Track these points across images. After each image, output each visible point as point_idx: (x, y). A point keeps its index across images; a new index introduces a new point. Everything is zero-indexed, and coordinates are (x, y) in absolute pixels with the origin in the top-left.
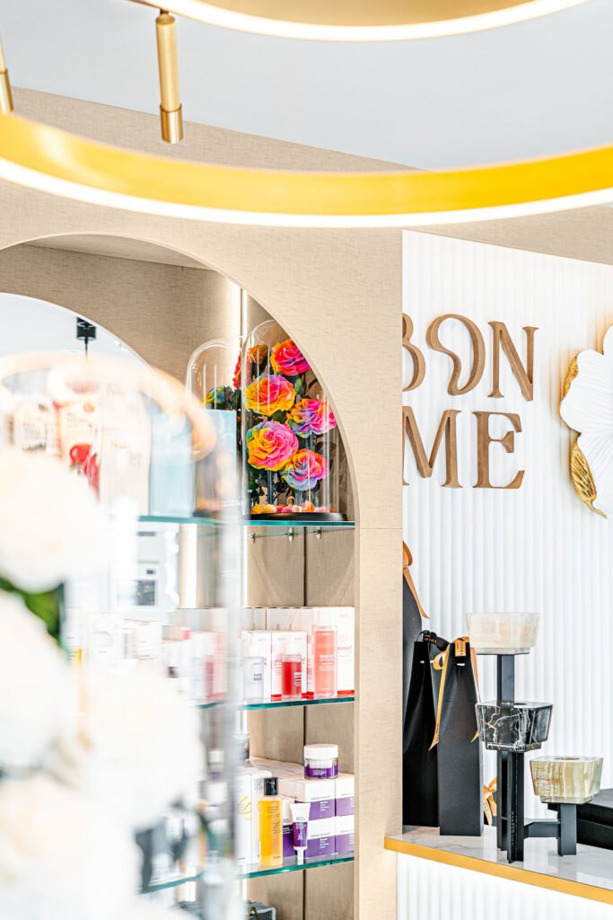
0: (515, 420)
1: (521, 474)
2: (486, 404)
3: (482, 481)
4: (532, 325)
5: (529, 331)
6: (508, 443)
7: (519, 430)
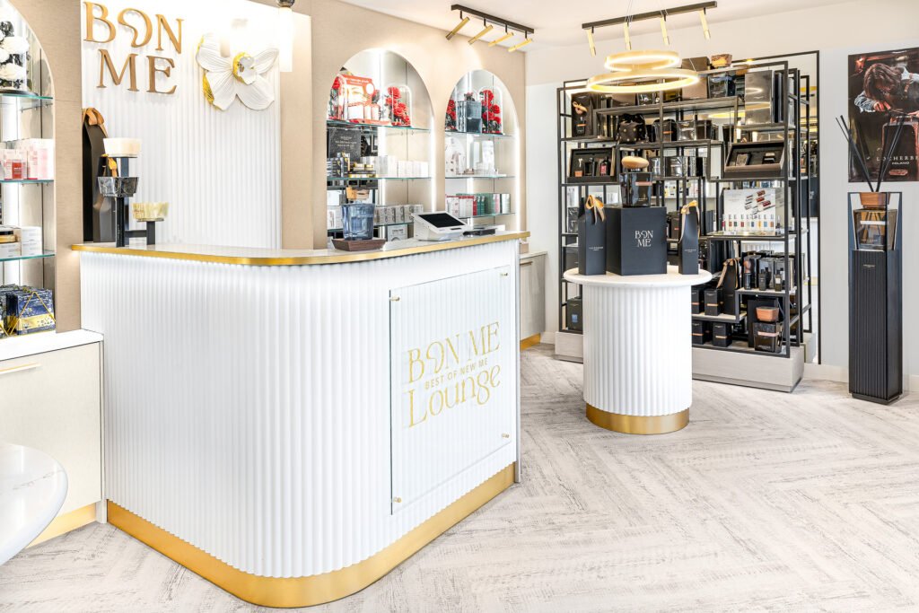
0: (171, 62)
1: (175, 87)
2: (153, 53)
3: (152, 89)
4: (180, 18)
5: (179, 21)
6: (167, 73)
7: (173, 67)
